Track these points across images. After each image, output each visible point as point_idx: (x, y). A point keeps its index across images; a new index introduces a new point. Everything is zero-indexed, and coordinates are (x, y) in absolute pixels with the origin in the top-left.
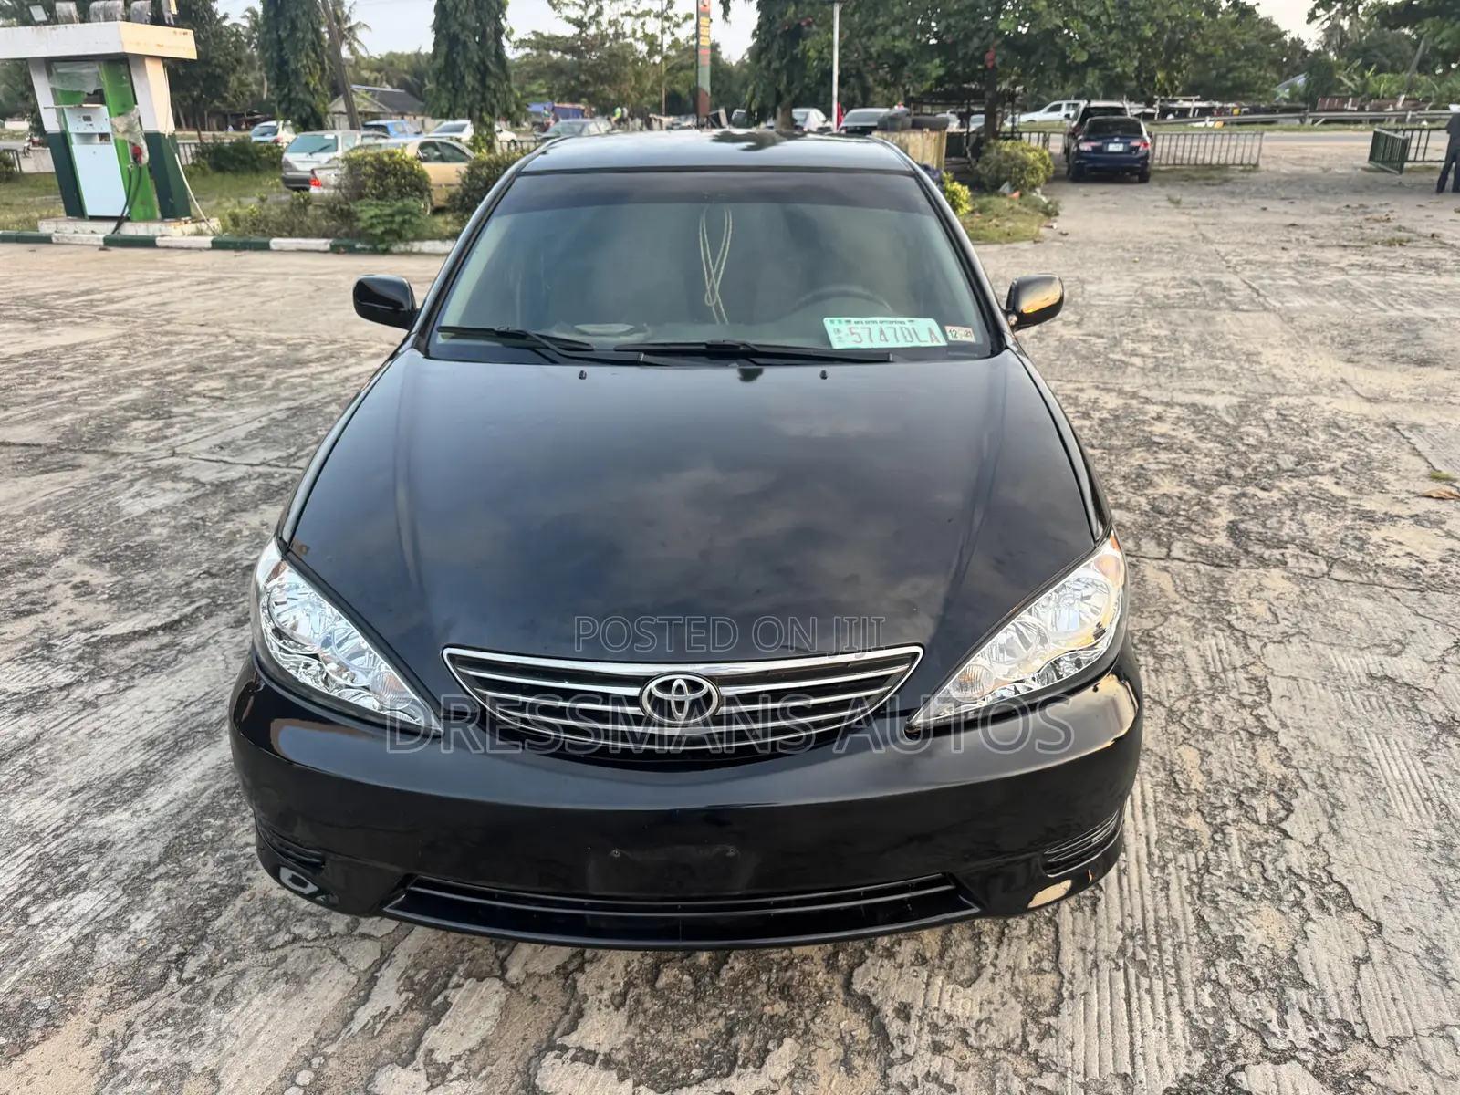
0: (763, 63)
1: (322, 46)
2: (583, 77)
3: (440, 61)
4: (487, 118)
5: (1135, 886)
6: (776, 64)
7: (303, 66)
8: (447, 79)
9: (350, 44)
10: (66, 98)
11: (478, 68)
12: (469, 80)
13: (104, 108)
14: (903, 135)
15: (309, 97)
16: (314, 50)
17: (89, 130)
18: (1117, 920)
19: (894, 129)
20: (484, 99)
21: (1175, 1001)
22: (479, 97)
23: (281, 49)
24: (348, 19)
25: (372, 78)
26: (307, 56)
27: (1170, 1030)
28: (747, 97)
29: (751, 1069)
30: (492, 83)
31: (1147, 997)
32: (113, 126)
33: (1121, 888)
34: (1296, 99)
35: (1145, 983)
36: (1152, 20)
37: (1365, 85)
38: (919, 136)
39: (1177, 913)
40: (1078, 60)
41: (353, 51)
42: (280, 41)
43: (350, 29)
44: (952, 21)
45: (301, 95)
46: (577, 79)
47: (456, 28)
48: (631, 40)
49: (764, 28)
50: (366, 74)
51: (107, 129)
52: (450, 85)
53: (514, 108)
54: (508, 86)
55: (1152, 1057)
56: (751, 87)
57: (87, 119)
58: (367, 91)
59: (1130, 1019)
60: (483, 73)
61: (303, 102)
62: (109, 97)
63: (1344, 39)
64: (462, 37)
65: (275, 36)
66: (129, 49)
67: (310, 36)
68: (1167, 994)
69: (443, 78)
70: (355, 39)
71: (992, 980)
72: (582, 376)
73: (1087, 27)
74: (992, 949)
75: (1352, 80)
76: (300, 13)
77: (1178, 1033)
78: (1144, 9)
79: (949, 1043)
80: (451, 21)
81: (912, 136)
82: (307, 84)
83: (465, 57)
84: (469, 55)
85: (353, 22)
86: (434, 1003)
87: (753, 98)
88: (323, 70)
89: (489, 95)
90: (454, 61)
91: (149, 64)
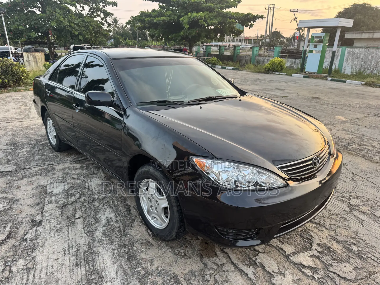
14: (34, 53)
19: (30, 52)
34: (113, 45)
36: (91, 25)
37: (127, 43)
38: (39, 54)
40: (76, 34)
44: (36, 22)
63: (117, 32)
72: (201, 108)
73: (76, 26)
75: (124, 41)
78: (89, 23)
81: (36, 53)
86: (258, 265)
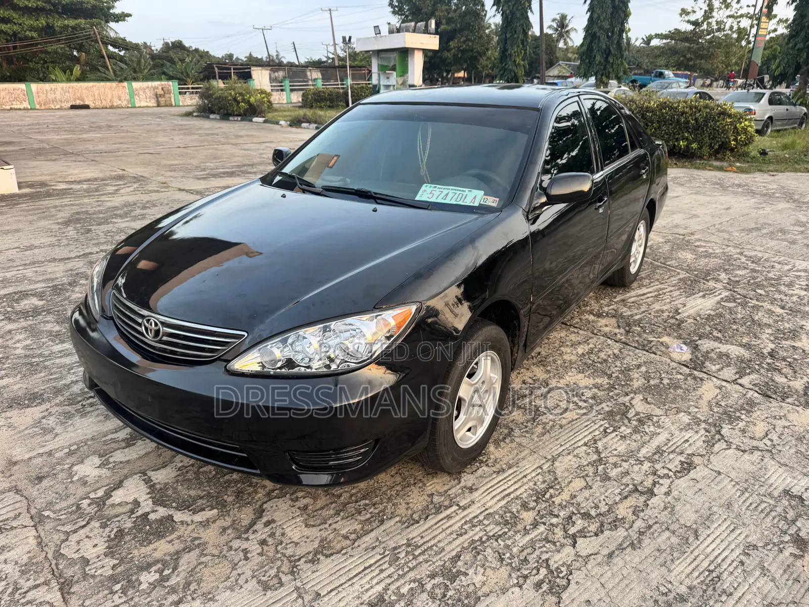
0: (791, 45)
1: (527, 41)
2: (689, 56)
3: (585, 48)
4: (604, 79)
5: (444, 527)
6: (800, 46)
7: (515, 52)
8: (586, 58)
9: (565, 40)
10: (383, 68)
11: (605, 51)
12: (598, 58)
13: (395, 73)
15: (514, 68)
16: (523, 44)
17: (388, 84)
18: (411, 536)
20: (605, 69)
21: (388, 581)
22: (602, 67)
23: (506, 43)
24: (567, 26)
25: (573, 58)
26: (518, 46)
27: (367, 590)
28: (774, 67)
29: (191, 513)
30: (611, 60)
31: (377, 572)
32: (397, 81)
33: (436, 524)
35: (386, 566)
39: (448, 549)
41: (566, 43)
42: (506, 39)
43: (568, 31)
45: (510, 67)
46: (685, 56)
47: (596, 29)
48: (729, 32)
49: (796, 22)
50: (570, 55)
51: (395, 83)
52: (587, 61)
53: (621, 74)
54: (621, 61)
55: (341, 596)
56: (778, 60)
57: (388, 78)
58: (566, 65)
59: (355, 576)
60: (607, 53)
61: (511, 71)
62: (398, 68)
64: (598, 34)
65: (504, 37)
66: (407, 46)
67: (521, 36)
68: (390, 576)
69: (584, 57)
70: (568, 37)
71: (320, 530)
74: (339, 518)
76: (518, 25)
77: (370, 593)
79: (270, 543)
80: (595, 26)
82: (515, 61)
83: (598, 44)
84: (600, 44)
85: (569, 28)
87: (778, 67)
88: (525, 53)
89: (608, 66)
90: (592, 47)
91: (416, 52)
